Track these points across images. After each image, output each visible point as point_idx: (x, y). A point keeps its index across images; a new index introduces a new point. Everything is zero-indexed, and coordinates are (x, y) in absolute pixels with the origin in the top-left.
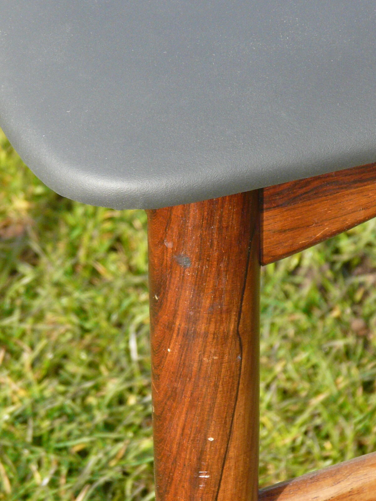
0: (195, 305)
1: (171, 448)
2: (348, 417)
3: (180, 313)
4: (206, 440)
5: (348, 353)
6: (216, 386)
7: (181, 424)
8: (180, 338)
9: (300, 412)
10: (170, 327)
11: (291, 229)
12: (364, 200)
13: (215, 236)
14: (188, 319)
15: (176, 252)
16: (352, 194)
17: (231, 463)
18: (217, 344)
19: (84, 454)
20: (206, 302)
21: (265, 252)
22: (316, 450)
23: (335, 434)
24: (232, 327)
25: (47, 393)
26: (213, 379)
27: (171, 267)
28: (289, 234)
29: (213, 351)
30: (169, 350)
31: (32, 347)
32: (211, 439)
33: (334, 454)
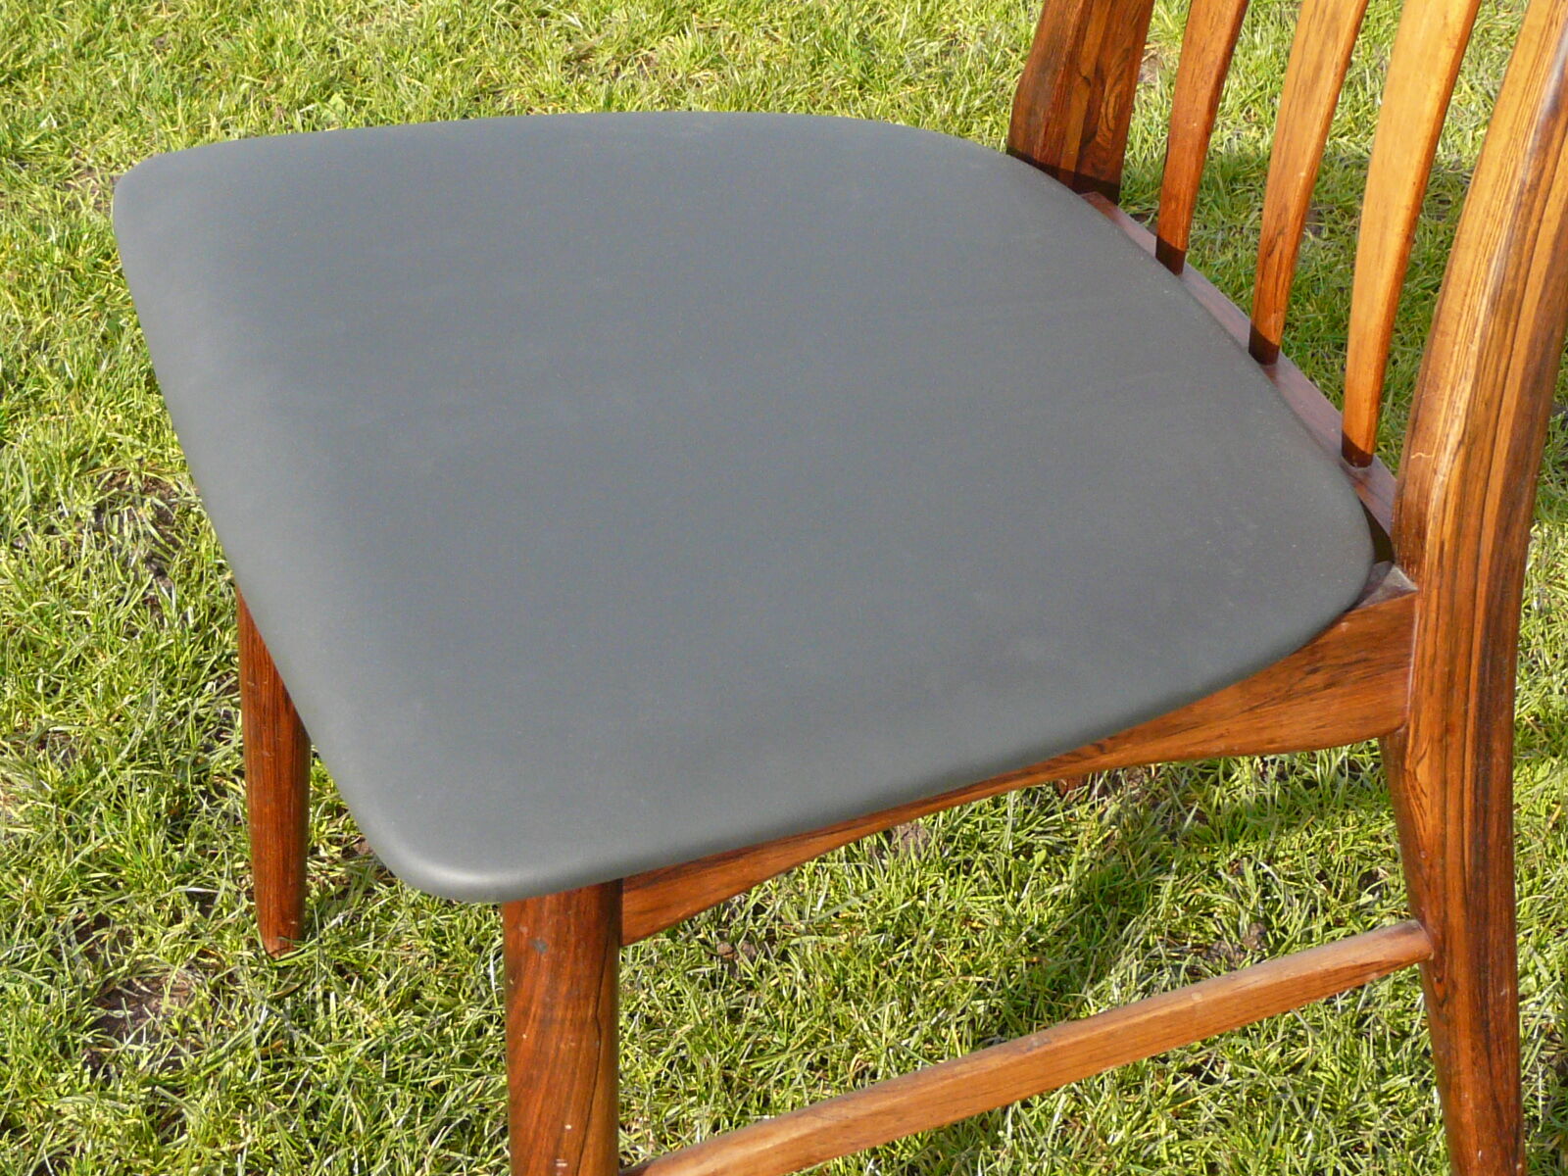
0: (552, 991)
1: (526, 1136)
2: (712, 1048)
3: (536, 998)
4: (563, 1128)
5: (713, 980)
6: (574, 1073)
7: (537, 1111)
8: (536, 1025)
9: (667, 1043)
10: (525, 1013)
11: (652, 910)
12: (726, 879)
13: (572, 920)
14: (544, 1005)
15: (532, 936)
16: (715, 872)
17: (589, 1151)
18: (574, 1030)
19: (441, 1089)
20: (563, 989)
21: (624, 933)
22: (681, 1085)
23: (701, 1069)
24: (590, 1012)
25: (402, 1024)
26: (571, 1067)
27: (526, 952)
28: (650, 915)
29: (570, 1037)
30: (525, 1036)
31: (388, 975)
32: (569, 1127)
33: (701, 1088)
